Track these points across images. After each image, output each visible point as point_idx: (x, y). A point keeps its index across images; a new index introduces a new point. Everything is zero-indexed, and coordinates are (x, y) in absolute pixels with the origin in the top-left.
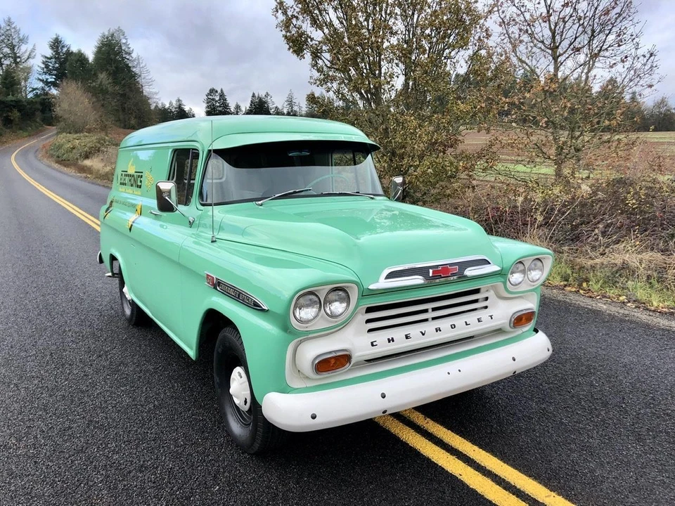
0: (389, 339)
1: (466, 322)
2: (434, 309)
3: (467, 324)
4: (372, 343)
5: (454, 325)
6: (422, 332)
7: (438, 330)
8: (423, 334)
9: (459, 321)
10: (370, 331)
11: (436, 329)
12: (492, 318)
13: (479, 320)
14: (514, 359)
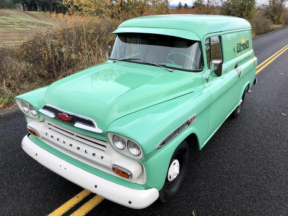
0: (52, 136)
1: (86, 151)
3: (86, 152)
4: (46, 133)
5: (78, 147)
6: (64, 141)
7: (71, 145)
8: (64, 143)
9: (83, 147)
10: (50, 128)
11: (70, 144)
12: (102, 158)
13: (94, 154)
14: (96, 187)
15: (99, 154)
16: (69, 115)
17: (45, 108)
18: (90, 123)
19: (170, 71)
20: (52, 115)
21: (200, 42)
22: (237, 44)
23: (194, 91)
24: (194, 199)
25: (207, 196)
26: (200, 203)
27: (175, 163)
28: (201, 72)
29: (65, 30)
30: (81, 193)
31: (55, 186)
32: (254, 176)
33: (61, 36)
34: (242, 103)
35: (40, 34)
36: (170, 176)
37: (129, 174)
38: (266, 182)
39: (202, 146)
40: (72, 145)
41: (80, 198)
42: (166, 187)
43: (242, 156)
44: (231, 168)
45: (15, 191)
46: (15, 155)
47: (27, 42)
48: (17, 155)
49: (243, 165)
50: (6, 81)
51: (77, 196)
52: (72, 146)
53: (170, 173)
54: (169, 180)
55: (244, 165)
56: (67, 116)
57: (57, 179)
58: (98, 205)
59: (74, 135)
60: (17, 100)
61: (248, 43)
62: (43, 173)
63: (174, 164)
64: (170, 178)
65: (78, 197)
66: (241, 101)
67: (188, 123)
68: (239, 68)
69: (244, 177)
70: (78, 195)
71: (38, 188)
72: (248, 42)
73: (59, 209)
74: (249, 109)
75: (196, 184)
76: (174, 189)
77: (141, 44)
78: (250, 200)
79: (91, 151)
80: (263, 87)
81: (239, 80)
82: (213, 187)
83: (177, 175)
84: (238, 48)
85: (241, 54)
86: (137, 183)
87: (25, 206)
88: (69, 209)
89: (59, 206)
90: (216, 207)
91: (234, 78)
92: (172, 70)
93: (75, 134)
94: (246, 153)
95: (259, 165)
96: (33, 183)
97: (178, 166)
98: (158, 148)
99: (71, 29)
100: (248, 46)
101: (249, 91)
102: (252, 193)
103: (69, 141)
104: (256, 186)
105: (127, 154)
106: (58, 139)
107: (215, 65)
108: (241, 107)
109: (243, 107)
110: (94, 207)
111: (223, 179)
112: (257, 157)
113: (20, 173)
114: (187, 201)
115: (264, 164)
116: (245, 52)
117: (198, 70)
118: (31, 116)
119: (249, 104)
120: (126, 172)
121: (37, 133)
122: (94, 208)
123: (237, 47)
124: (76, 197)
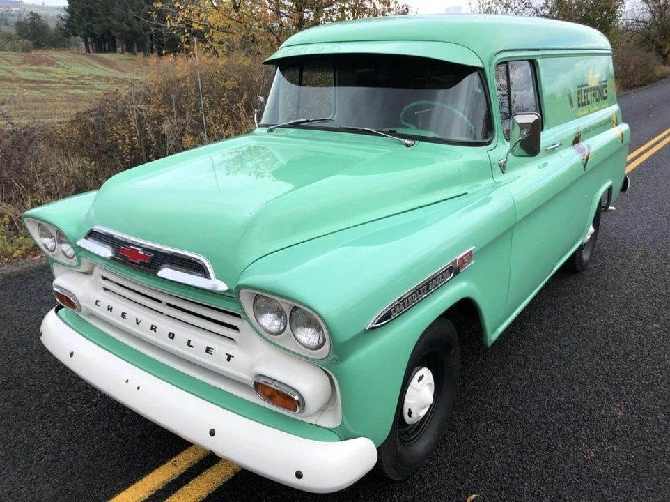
0: (109, 306)
1: (189, 341)
2: (169, 305)
3: (189, 344)
4: (97, 301)
5: (170, 333)
6: (137, 319)
7: (153, 328)
8: (138, 323)
9: (183, 333)
10: (105, 289)
11: (152, 326)
12: (228, 360)
13: (208, 350)
14: (212, 433)
15: (221, 347)
16: (145, 249)
17: (92, 235)
18: (197, 268)
19: (407, 145)
20: (106, 251)
21: (480, 71)
22: (578, 87)
23: (469, 192)
24: (475, 473)
25: (508, 464)
26: (490, 483)
27: (423, 376)
28: (487, 147)
29: (170, 81)
30: (182, 454)
31: (120, 436)
32: (634, 416)
33: (160, 97)
34: (594, 236)
35: (115, 93)
36: (410, 409)
37: (296, 398)
38: (666, 429)
39: (493, 336)
40: (156, 327)
41: (179, 468)
42: (400, 438)
43: (598, 364)
44: (571, 393)
45: (21, 448)
46: (33, 362)
47: (85, 113)
48: (36, 361)
49: (604, 388)
50: (33, 198)
51: (172, 461)
52: (155, 331)
53: (409, 402)
54: (408, 420)
55: (606, 388)
56: (142, 253)
57: (127, 420)
58: (224, 484)
59: (160, 302)
60: (28, 221)
61: (606, 86)
62: (95, 405)
63: (421, 379)
64: (410, 416)
65: (175, 465)
66: (592, 230)
67: (454, 270)
68: (583, 144)
69: (606, 417)
70: (177, 458)
71: (78, 441)
72: (605, 83)
73: (124, 494)
74: (611, 252)
75: (480, 435)
76: (421, 446)
77: (339, 86)
78: (624, 477)
79: (201, 340)
80: (646, 201)
81: (585, 174)
82: (525, 443)
83: (427, 408)
84: (580, 96)
85: (587, 112)
86: (319, 423)
87: (41, 485)
88: (150, 493)
89: (125, 486)
90: (533, 494)
91: (572, 168)
92: (413, 142)
93: (165, 299)
94: (609, 358)
95: (646, 388)
96: (68, 429)
97: (429, 384)
98: (372, 329)
99: (184, 80)
100: (605, 95)
101: (610, 208)
102: (628, 459)
103: (148, 319)
104: (639, 439)
105: (290, 344)
106: (123, 315)
107: (522, 126)
108: (591, 245)
109: (596, 248)
110: (214, 489)
111: (551, 422)
112: (639, 367)
113: (38, 403)
114: (457, 478)
115: (658, 385)
116: (598, 108)
117: (480, 140)
118: (62, 259)
119: (611, 241)
120: (290, 393)
121: (76, 301)
122: (214, 493)
123: (579, 92)
124: (169, 463)
